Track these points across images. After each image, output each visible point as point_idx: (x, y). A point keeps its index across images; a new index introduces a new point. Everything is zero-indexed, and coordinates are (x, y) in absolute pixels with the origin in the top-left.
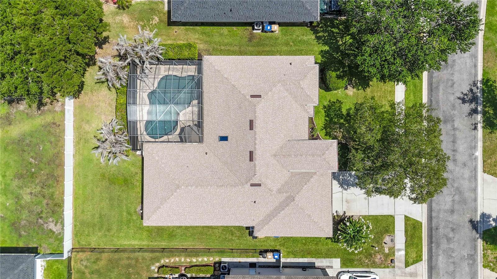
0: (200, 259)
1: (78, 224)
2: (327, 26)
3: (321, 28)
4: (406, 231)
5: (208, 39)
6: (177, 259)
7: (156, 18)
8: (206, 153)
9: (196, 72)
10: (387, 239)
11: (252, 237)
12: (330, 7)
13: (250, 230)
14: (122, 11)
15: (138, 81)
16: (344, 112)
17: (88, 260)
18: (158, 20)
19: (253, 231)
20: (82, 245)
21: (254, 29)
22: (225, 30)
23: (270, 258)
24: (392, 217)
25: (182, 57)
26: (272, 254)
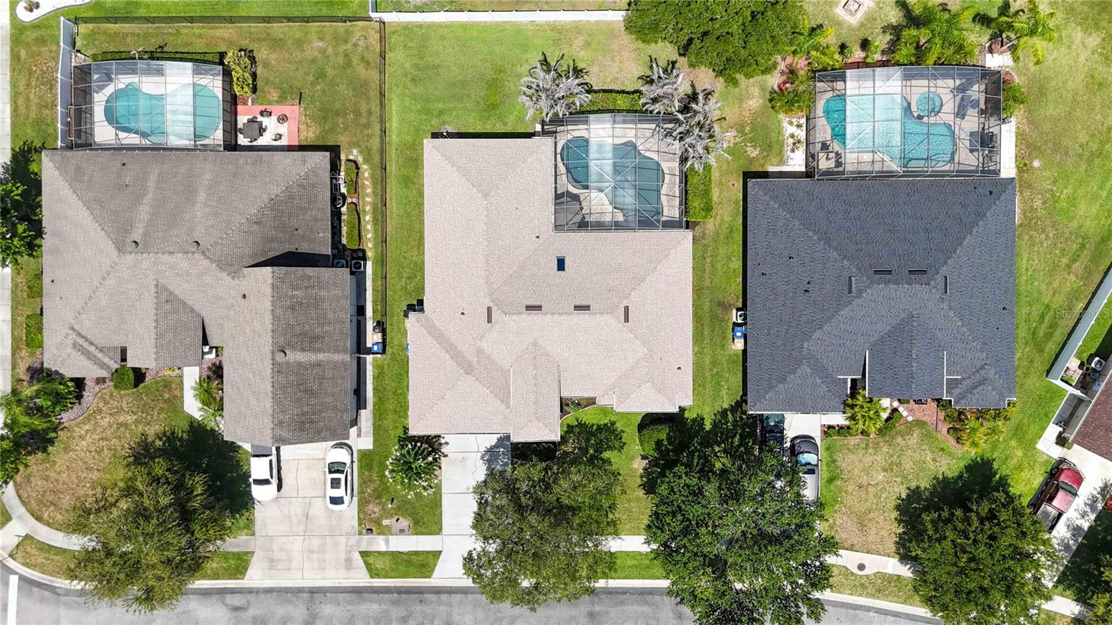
0: (369, 227)
1: (424, 31)
2: (742, 427)
3: (741, 417)
4: (416, 553)
5: (722, 237)
6: (369, 191)
7: (757, 153)
8: (538, 237)
9: (669, 219)
10: (404, 523)
11: (405, 308)
12: (771, 431)
13: (417, 306)
14: (768, 96)
15: (653, 126)
16: (606, 455)
17: (367, 48)
18: (752, 155)
19: (415, 311)
20: (390, 38)
21: (738, 310)
22: (737, 264)
23: (372, 338)
24: (438, 531)
25: (690, 197)
26: (381, 341)
